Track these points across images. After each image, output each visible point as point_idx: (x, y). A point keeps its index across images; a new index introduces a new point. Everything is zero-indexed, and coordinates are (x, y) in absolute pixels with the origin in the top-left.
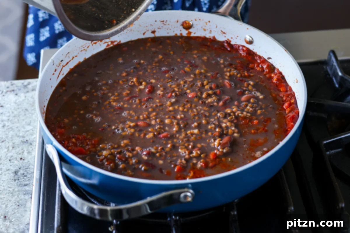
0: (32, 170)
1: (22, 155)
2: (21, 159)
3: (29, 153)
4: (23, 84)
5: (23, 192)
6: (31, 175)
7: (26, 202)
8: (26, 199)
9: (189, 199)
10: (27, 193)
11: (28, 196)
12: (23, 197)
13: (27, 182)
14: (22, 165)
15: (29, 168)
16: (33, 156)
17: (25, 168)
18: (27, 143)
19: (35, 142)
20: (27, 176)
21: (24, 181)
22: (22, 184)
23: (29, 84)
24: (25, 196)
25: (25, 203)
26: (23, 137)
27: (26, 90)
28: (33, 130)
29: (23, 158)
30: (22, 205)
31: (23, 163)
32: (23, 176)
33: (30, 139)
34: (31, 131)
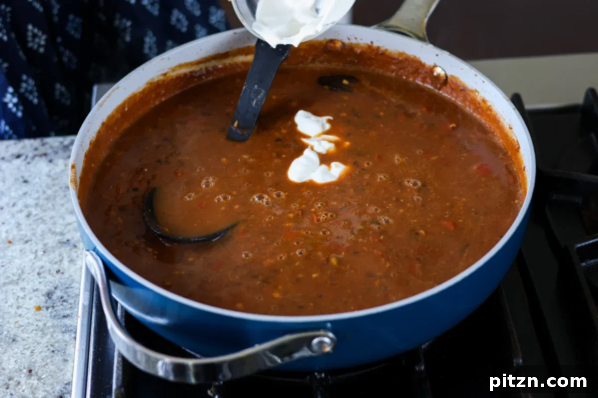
1: (60, 264)
2: (58, 272)
3: (71, 261)
5: (61, 329)
6: (75, 298)
7: (66, 345)
8: (66, 341)
9: (328, 349)
10: (68, 331)
11: (70, 335)
12: (60, 336)
13: (68, 312)
14: (60, 282)
15: (72, 287)
16: (78, 266)
17: (64, 287)
18: (69, 244)
19: (81, 244)
20: (68, 300)
21: (62, 309)
22: (59, 315)
24: (64, 336)
25: (64, 347)
26: (62, 234)
27: (66, 154)
29: (62, 271)
30: (58, 351)
31: (60, 278)
32: (62, 300)
33: (73, 238)
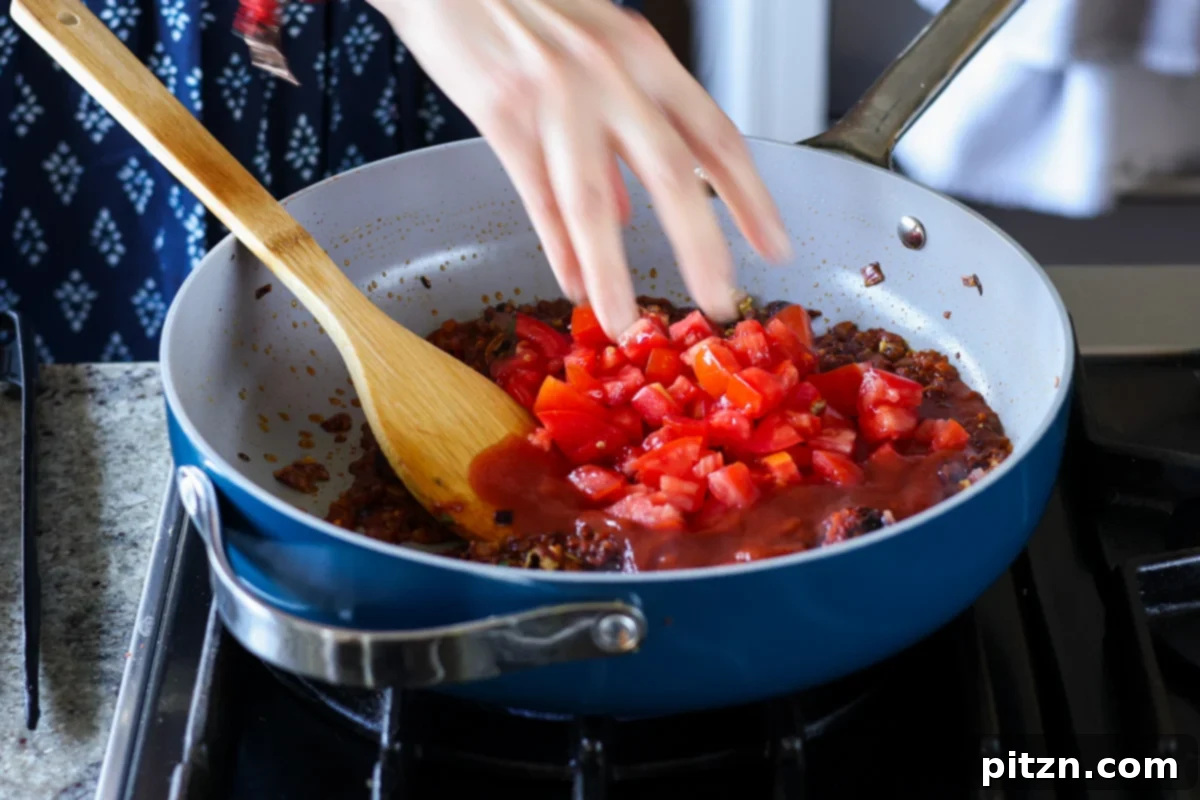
0: (129, 618)
2: (96, 584)
4: (128, 372)
5: (91, 677)
6: (125, 629)
7: (99, 702)
10: (105, 680)
11: (107, 687)
12: (89, 688)
16: (136, 578)
18: (122, 540)
19: (148, 541)
22: (91, 654)
23: (149, 375)
24: (96, 688)
25: (93, 706)
27: (138, 391)
28: (146, 507)
29: (103, 583)
33: (132, 531)
34: (140, 509)
